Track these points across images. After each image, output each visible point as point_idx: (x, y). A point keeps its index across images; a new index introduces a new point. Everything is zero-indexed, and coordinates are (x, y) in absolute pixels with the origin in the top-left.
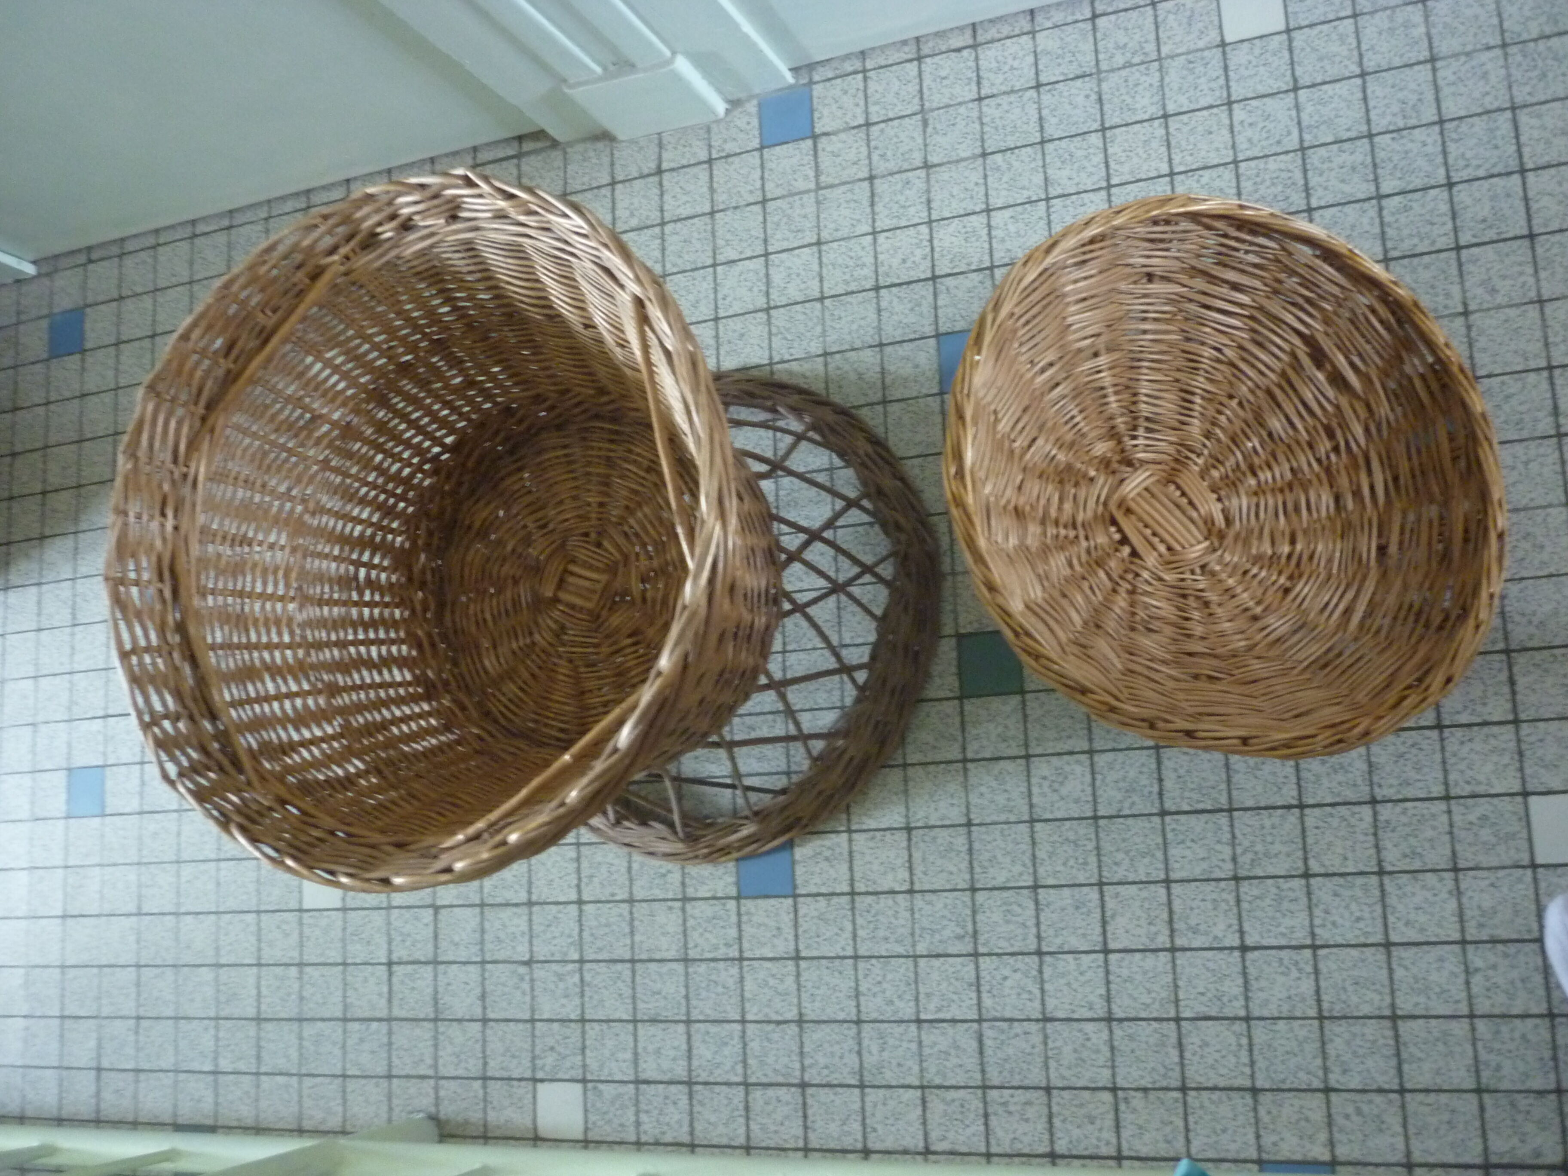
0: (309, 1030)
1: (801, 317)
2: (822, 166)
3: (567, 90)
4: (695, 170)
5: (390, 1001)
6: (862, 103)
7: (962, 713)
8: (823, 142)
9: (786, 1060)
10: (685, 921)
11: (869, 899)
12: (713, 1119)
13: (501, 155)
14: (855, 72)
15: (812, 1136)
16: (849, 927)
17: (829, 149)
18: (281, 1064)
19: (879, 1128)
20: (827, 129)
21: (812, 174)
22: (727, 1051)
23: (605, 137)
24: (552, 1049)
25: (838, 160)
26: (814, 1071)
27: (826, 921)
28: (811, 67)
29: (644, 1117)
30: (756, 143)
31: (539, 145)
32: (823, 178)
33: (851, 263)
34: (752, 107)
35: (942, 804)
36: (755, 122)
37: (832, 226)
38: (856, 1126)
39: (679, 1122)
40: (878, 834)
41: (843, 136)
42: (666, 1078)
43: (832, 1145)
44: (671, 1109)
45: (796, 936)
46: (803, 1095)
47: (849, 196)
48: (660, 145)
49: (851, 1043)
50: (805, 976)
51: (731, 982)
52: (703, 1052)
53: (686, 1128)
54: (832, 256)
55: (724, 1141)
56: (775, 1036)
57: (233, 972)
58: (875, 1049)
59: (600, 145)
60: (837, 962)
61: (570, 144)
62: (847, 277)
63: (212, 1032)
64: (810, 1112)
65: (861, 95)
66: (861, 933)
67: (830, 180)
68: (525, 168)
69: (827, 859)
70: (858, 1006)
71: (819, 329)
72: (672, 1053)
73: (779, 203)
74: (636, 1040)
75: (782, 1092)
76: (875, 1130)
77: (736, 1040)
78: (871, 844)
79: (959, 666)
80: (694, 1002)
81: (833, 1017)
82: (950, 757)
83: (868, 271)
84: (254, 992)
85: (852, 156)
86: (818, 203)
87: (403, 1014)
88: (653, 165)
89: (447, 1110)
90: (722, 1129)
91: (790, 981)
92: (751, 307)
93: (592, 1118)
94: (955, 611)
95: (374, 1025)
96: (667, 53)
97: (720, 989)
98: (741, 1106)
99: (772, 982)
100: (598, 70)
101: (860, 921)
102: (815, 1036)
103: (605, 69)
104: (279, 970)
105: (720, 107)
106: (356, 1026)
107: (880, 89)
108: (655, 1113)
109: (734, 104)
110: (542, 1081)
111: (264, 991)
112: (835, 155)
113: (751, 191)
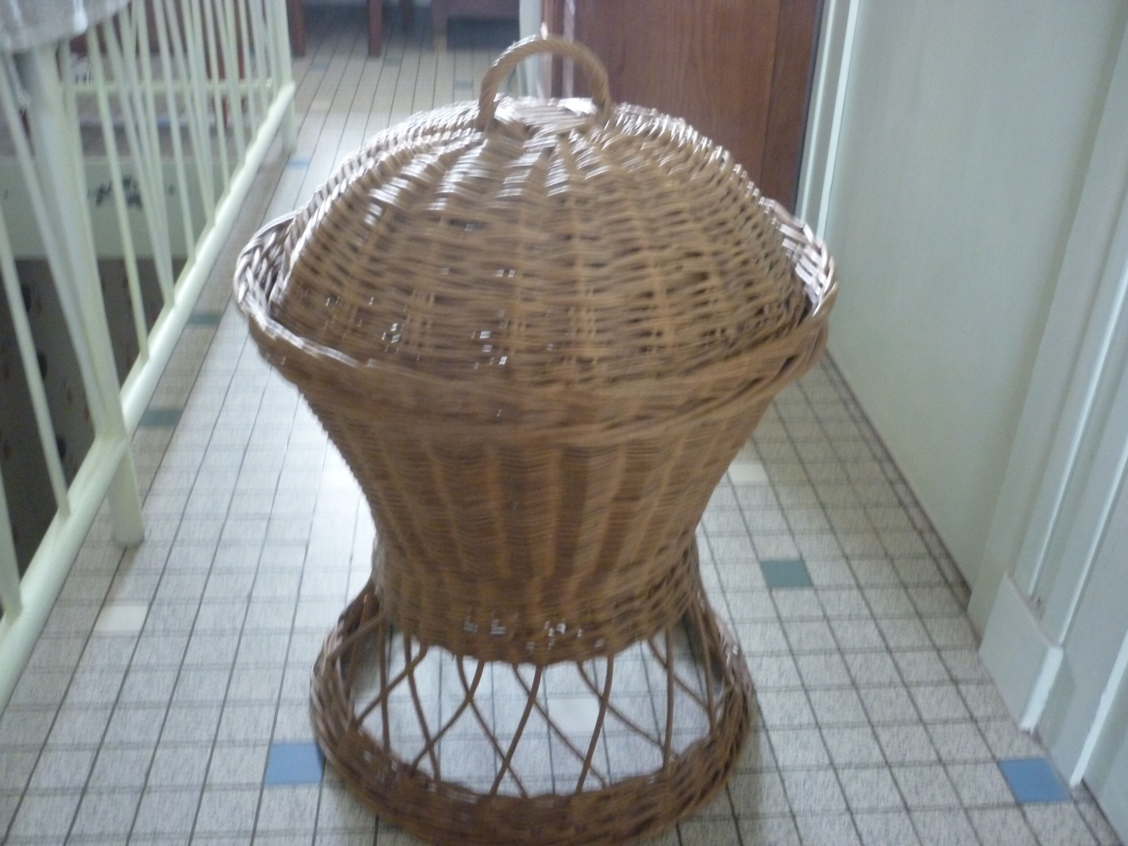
1: (829, 793)
2: (989, 812)
3: (1006, 574)
4: (962, 708)
8: (1015, 812)
9: (113, 776)
13: (946, 572)
17: (1009, 818)
20: (1029, 816)
21: (979, 803)
22: (134, 733)
23: (978, 639)
25: (999, 826)
27: (232, 812)
28: (1093, 801)
30: (1000, 756)
32: (976, 812)
34: (1035, 751)
36: (1021, 755)
37: (928, 821)
38: (31, 832)
41: (1025, 830)
42: (125, 688)
45: (224, 788)
46: (76, 789)
47: (963, 836)
48: (981, 682)
50: (185, 794)
51: (196, 734)
53: (76, 704)
54: (896, 821)
56: (135, 770)
59: (972, 642)
60: (192, 818)
61: (967, 619)
62: (876, 835)
64: (57, 798)
67: (976, 819)
69: (291, 813)
71: (818, 810)
72: (144, 694)
73: (944, 776)
74: (163, 669)
75: (84, 774)
85: (1005, 840)
86: (950, 809)
88: (960, 677)
92: (834, 753)
93: (108, 641)
96: (1061, 641)
98: (82, 743)
100: (1031, 591)
102: (125, 803)
103: (1032, 597)
105: (1029, 723)
109: (1036, 737)
110: (150, 606)
112: (1004, 823)
113: (950, 752)
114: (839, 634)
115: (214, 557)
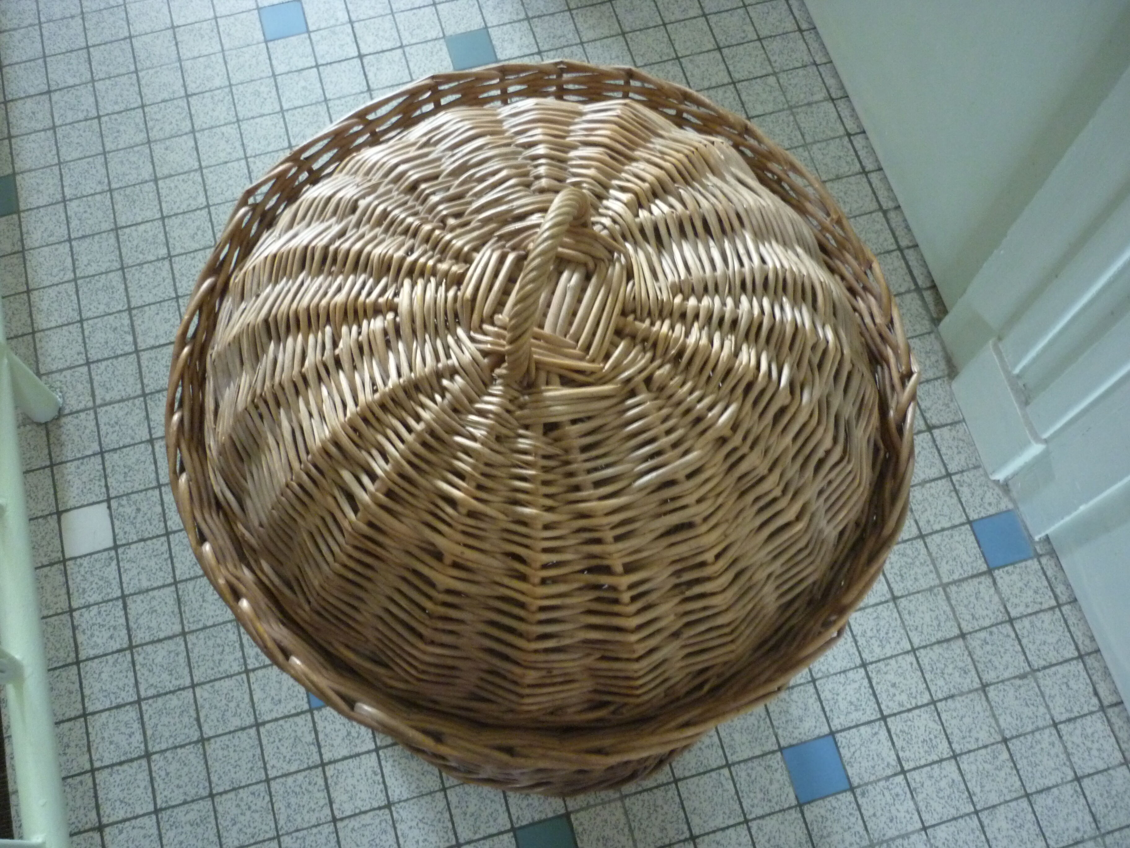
0: (116, 278)
2: (964, 585)
3: (991, 343)
4: (938, 461)
5: (153, 348)
6: (1030, 611)
7: (501, 833)
8: (986, 580)
9: (167, 734)
11: (321, 782)
12: (104, 676)
13: (916, 272)
14: (1056, 597)
15: (106, 772)
16: (293, 769)
17: (982, 588)
18: (83, 260)
19: (124, 835)
20: (999, 581)
21: (956, 577)
22: (165, 676)
23: (952, 372)
24: (138, 510)
25: (973, 599)
26: (161, 763)
27: (294, 745)
28: (1053, 553)
29: (94, 610)
30: (973, 516)
31: (932, 307)
32: (953, 588)
33: (882, 634)
34: (1005, 504)
35: (416, 832)
36: (992, 511)
37: (912, 608)
38: (121, 815)
39: (96, 645)
40: (379, 778)
41: (996, 599)
42: (131, 624)
43: (101, 794)
44: (106, 635)
45: (276, 720)
46: (139, 758)
47: (943, 618)
48: (953, 424)
49: (192, 792)
50: (243, 735)
51: (224, 666)
52: (161, 654)
53: (92, 653)
54: (886, 614)
55: (87, 692)
56: (185, 720)
57: (152, 195)
58: (191, 816)
59: (943, 365)
60: (260, 764)
61: (939, 337)
62: (869, 634)
63: (99, 189)
64: (125, 767)
65: (1037, 608)
66: (290, 780)
67: (953, 596)
68: (908, 297)
69: (349, 734)
70: (226, 792)
72: (154, 624)
73: (924, 551)
74: (159, 588)
75: (138, 737)
76: (121, 832)
77: (176, 683)
78: (369, 773)
79: (541, 822)
80: (202, 635)
81: (212, 770)
82: (459, 830)
83: (878, 653)
84: (140, 220)
85: (980, 612)
86: (931, 589)
87: (144, 363)
88: (934, 421)
89: (69, 423)
90: (97, 686)
91: (235, 723)
93: (85, 562)
94: (589, 806)
95: (130, 338)
96: (1046, 436)
97: (217, 657)
98: (120, 701)
99: (233, 705)
100: (1017, 371)
101: (300, 777)
102: (191, 757)
103: (1019, 376)
104: (161, 237)
105: (1000, 476)
106: (126, 321)
107: (1046, 625)
108: (99, 620)
109: (1005, 487)
110: (109, 507)
111: (142, 228)
112: (977, 595)
113: (928, 522)
115: (147, 417)
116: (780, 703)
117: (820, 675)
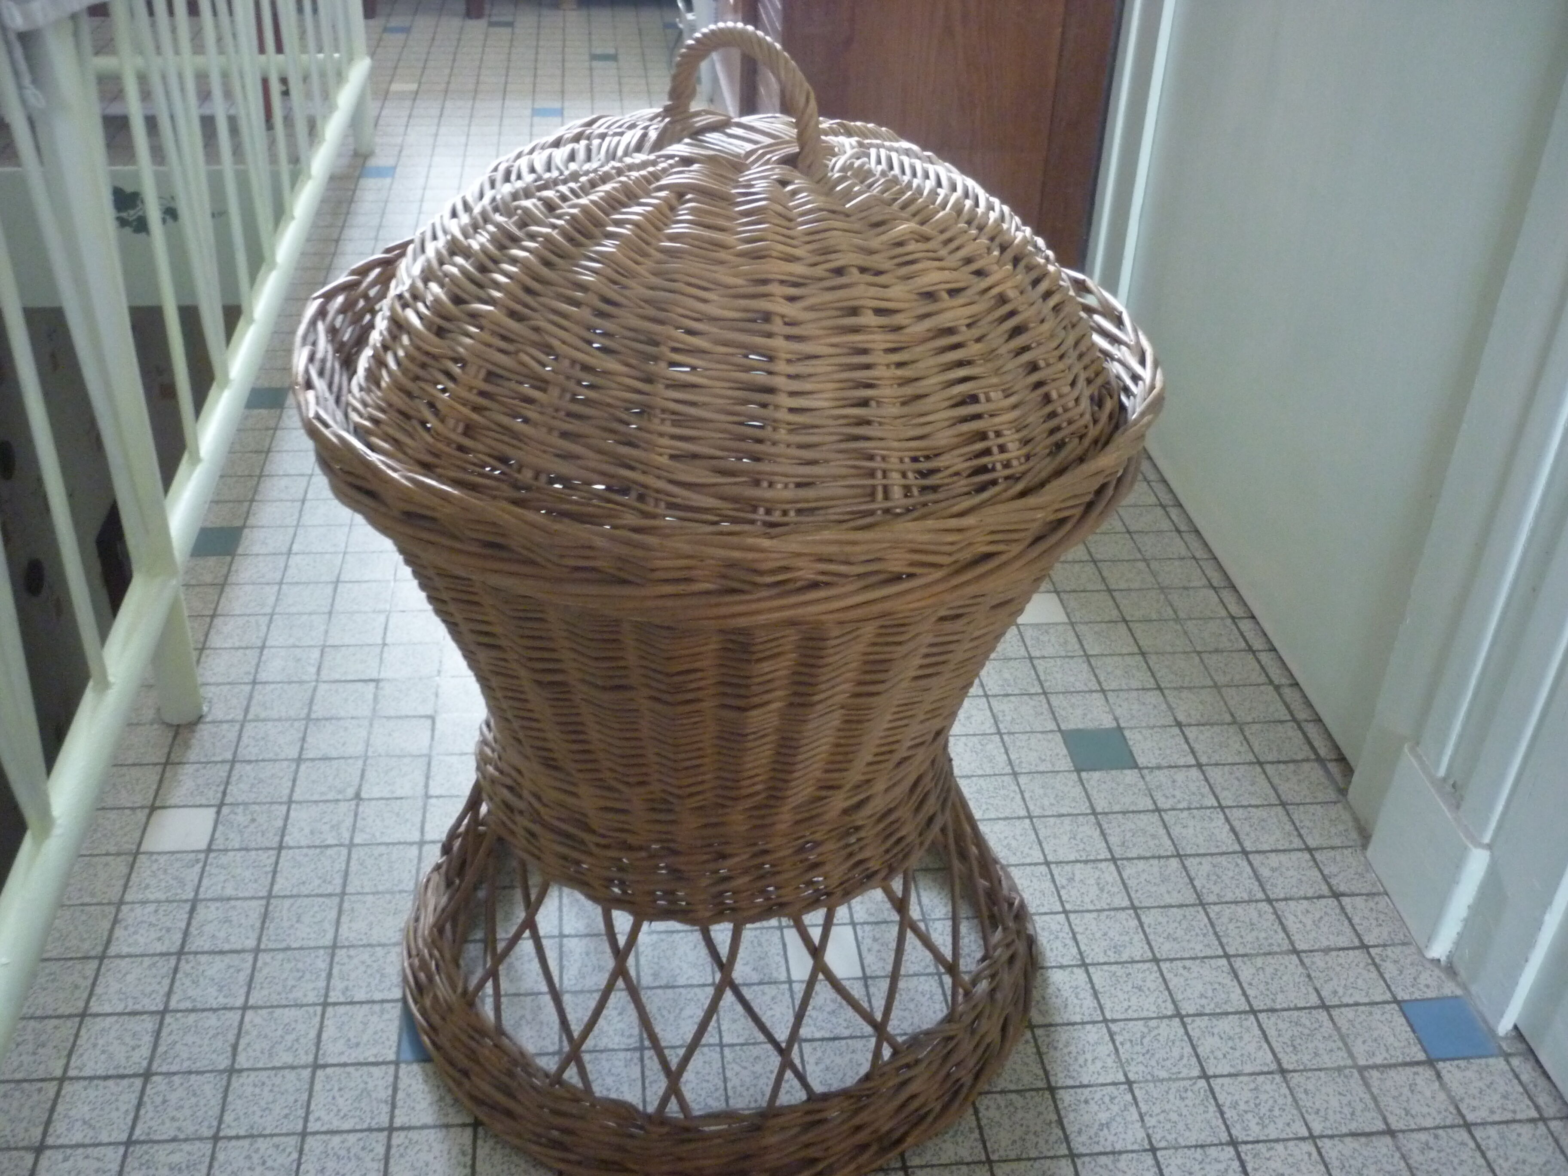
0: (318, 620)
1: (1176, 1052)
2: (1392, 1073)
3: (1406, 749)
4: (1348, 930)
5: (337, 681)
6: (1497, 1118)
8: (1427, 1073)
9: (185, 1055)
10: (383, 945)
11: (381, 1150)
12: (130, 978)
13: (1316, 744)
14: (1537, 1108)
15: (79, 1086)
16: (346, 1126)
17: (1419, 1080)
18: (288, 600)
19: (68, 1165)
20: (1446, 1077)
21: (1378, 1060)
22: (212, 991)
23: (1365, 836)
24: (253, 820)
25: (1406, 1091)
26: (163, 1087)
27: (358, 1099)
28: (1531, 1055)
29: (151, 908)
30: (1401, 995)
31: (1338, 777)
32: (1375, 1074)
33: (1263, 1110)
34: (1450, 989)
36: (1430, 994)
37: (1310, 1087)
38: (77, 1137)
39: (136, 943)
40: (467, 1159)
41: (1442, 1096)
42: (192, 930)
43: (60, 1108)
44: (153, 935)
45: (345, 1065)
46: (135, 1075)
47: (1359, 1107)
48: (1370, 895)
49: (190, 1129)
50: (291, 1075)
51: (298, 994)
52: (217, 967)
53: (125, 950)
54: (1268, 1087)
55: (99, 990)
56: (219, 1043)
58: (176, 1158)
59: (1354, 835)
60: (301, 1112)
61: (1349, 807)
62: (1242, 1106)
64: (110, 1083)
65: (1509, 1116)
66: (336, 1140)
67: (1375, 1083)
68: (1306, 766)
70: (238, 1137)
71: (1163, 1074)
72: (222, 934)
73: (1327, 1023)
74: (245, 899)
75: (145, 1051)
76: (66, 1159)
77: (222, 1000)
78: (456, 1151)
80: (280, 956)
81: (230, 1107)
83: (1255, 1132)
84: (366, 578)
85: (1415, 1109)
86: (1339, 1069)
87: (320, 692)
88: (1342, 888)
89: (204, 731)
90: (115, 986)
91: (286, 1058)
92: (1179, 997)
93: (162, 859)
95: (313, 670)
96: (1487, 839)
97: (291, 983)
98: (138, 1007)
99: (290, 1038)
100: (1442, 772)
101: (352, 1138)
102: (207, 1088)
103: (1444, 780)
104: (386, 595)
105: (1440, 949)
106: (315, 655)
107: (1524, 1139)
108: (153, 919)
109: (1450, 969)
110: (218, 813)
111: (368, 584)
112: (1412, 1088)
113: (1335, 992)
114: (1176, 831)
115: (304, 739)
116: (1098, 1169)
117: (1163, 1144)
